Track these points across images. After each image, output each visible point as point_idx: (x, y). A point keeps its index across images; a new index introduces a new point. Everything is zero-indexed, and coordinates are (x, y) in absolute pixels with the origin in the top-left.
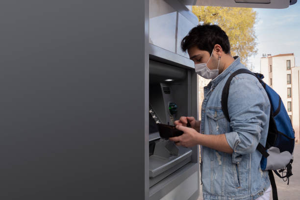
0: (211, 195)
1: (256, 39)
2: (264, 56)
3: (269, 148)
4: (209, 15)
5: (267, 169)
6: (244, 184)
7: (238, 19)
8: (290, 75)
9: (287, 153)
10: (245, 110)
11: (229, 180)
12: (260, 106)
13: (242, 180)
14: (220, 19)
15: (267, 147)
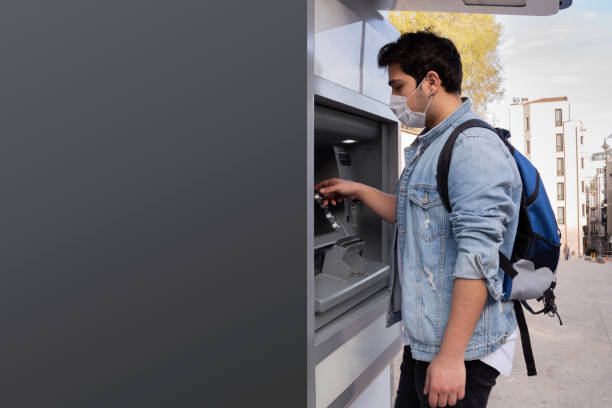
1: (501, 72)
2: (515, 102)
3: (516, 261)
5: (511, 298)
7: (469, 35)
8: (561, 135)
10: (479, 193)
12: (505, 186)
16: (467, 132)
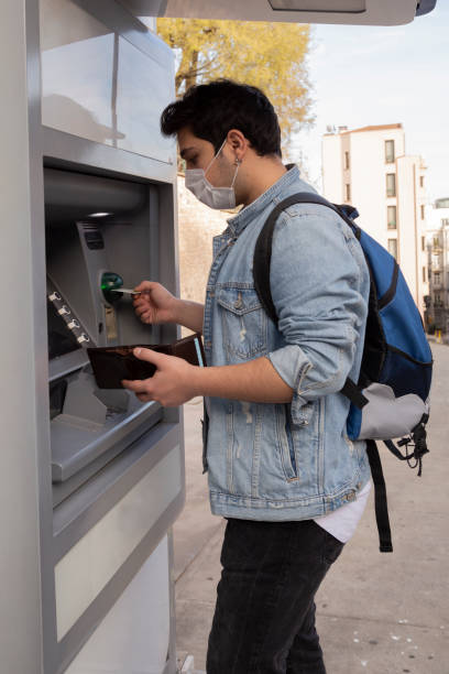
0: (229, 494)
1: (311, 92)
2: (330, 131)
3: (366, 387)
4: (196, 32)
5: (361, 437)
6: (306, 470)
7: (264, 41)
8: (393, 176)
9: (412, 398)
10: (315, 290)
11: (271, 461)
12: (350, 279)
13: (301, 461)
14: (222, 42)
15: (363, 383)
16: (291, 210)
